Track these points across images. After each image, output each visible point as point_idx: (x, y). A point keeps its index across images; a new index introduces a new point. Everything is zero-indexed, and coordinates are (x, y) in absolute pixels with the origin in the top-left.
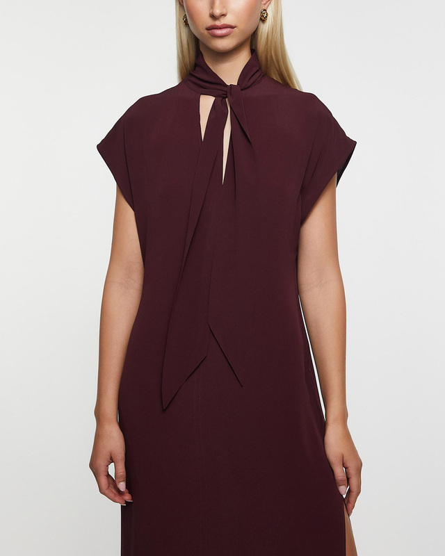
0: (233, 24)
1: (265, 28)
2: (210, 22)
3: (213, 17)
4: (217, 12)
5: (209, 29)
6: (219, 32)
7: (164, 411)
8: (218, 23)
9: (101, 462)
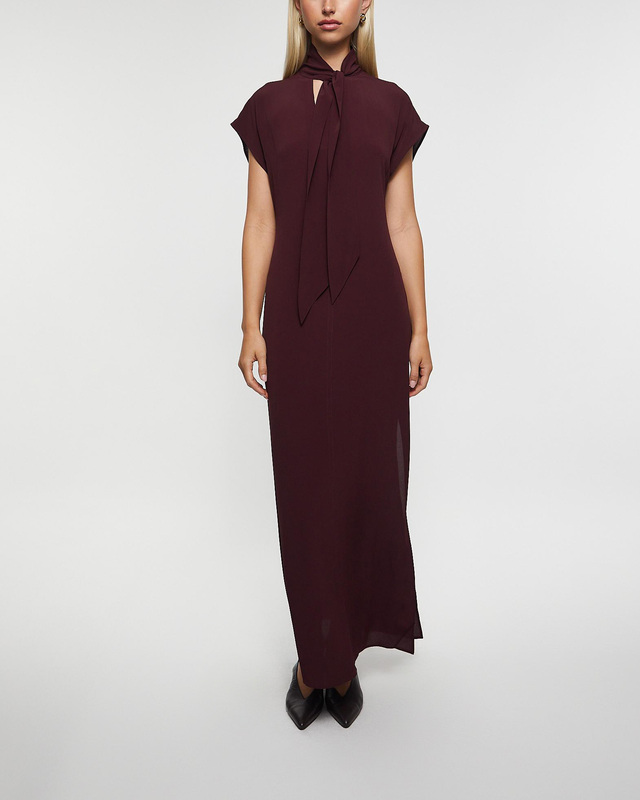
0: (340, 21)
1: (364, 31)
2: (322, 18)
3: (325, 13)
4: (328, 8)
5: (321, 24)
6: (328, 26)
7: (301, 325)
8: (328, 19)
9: (248, 360)
